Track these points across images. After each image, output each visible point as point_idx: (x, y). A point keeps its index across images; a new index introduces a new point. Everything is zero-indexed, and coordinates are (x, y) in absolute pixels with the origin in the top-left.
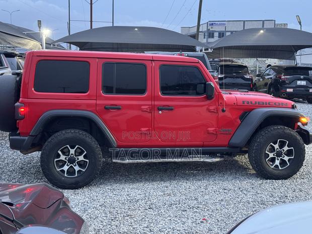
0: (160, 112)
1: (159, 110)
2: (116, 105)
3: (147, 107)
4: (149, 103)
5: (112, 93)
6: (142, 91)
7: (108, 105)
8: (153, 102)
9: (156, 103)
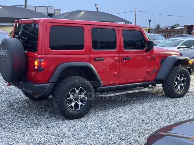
0: (124, 61)
1: (124, 59)
2: (101, 58)
3: (118, 58)
4: (118, 55)
5: (98, 49)
6: (114, 48)
7: (96, 57)
8: (120, 55)
9: (122, 55)
